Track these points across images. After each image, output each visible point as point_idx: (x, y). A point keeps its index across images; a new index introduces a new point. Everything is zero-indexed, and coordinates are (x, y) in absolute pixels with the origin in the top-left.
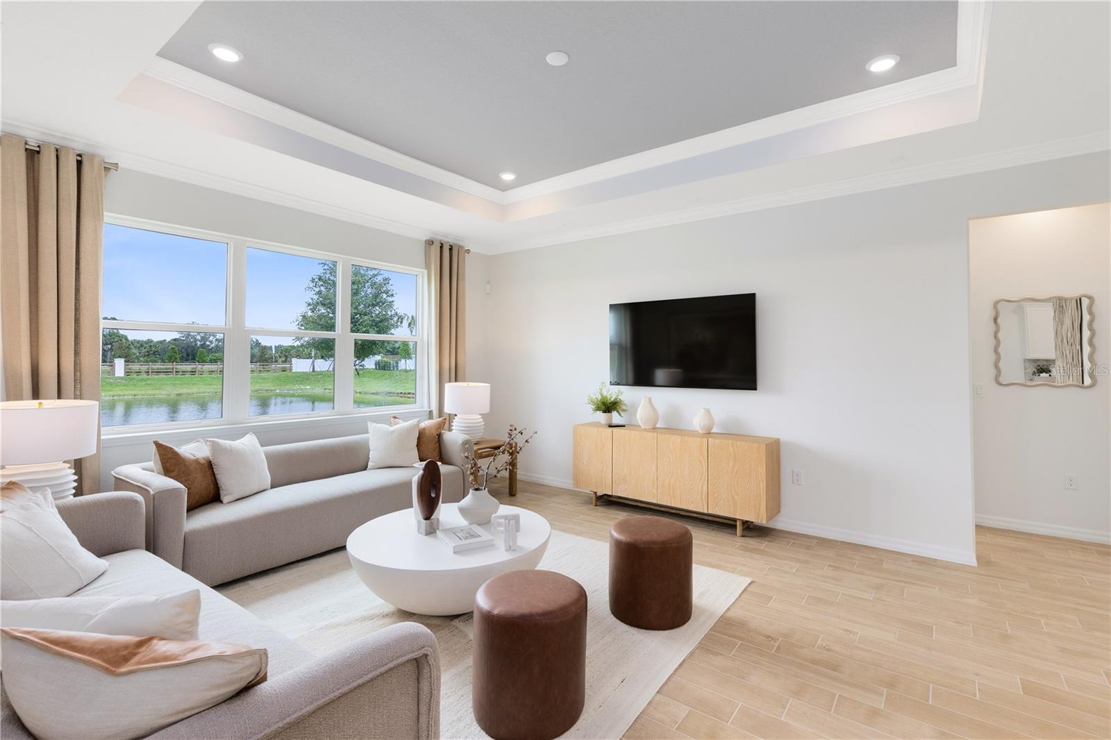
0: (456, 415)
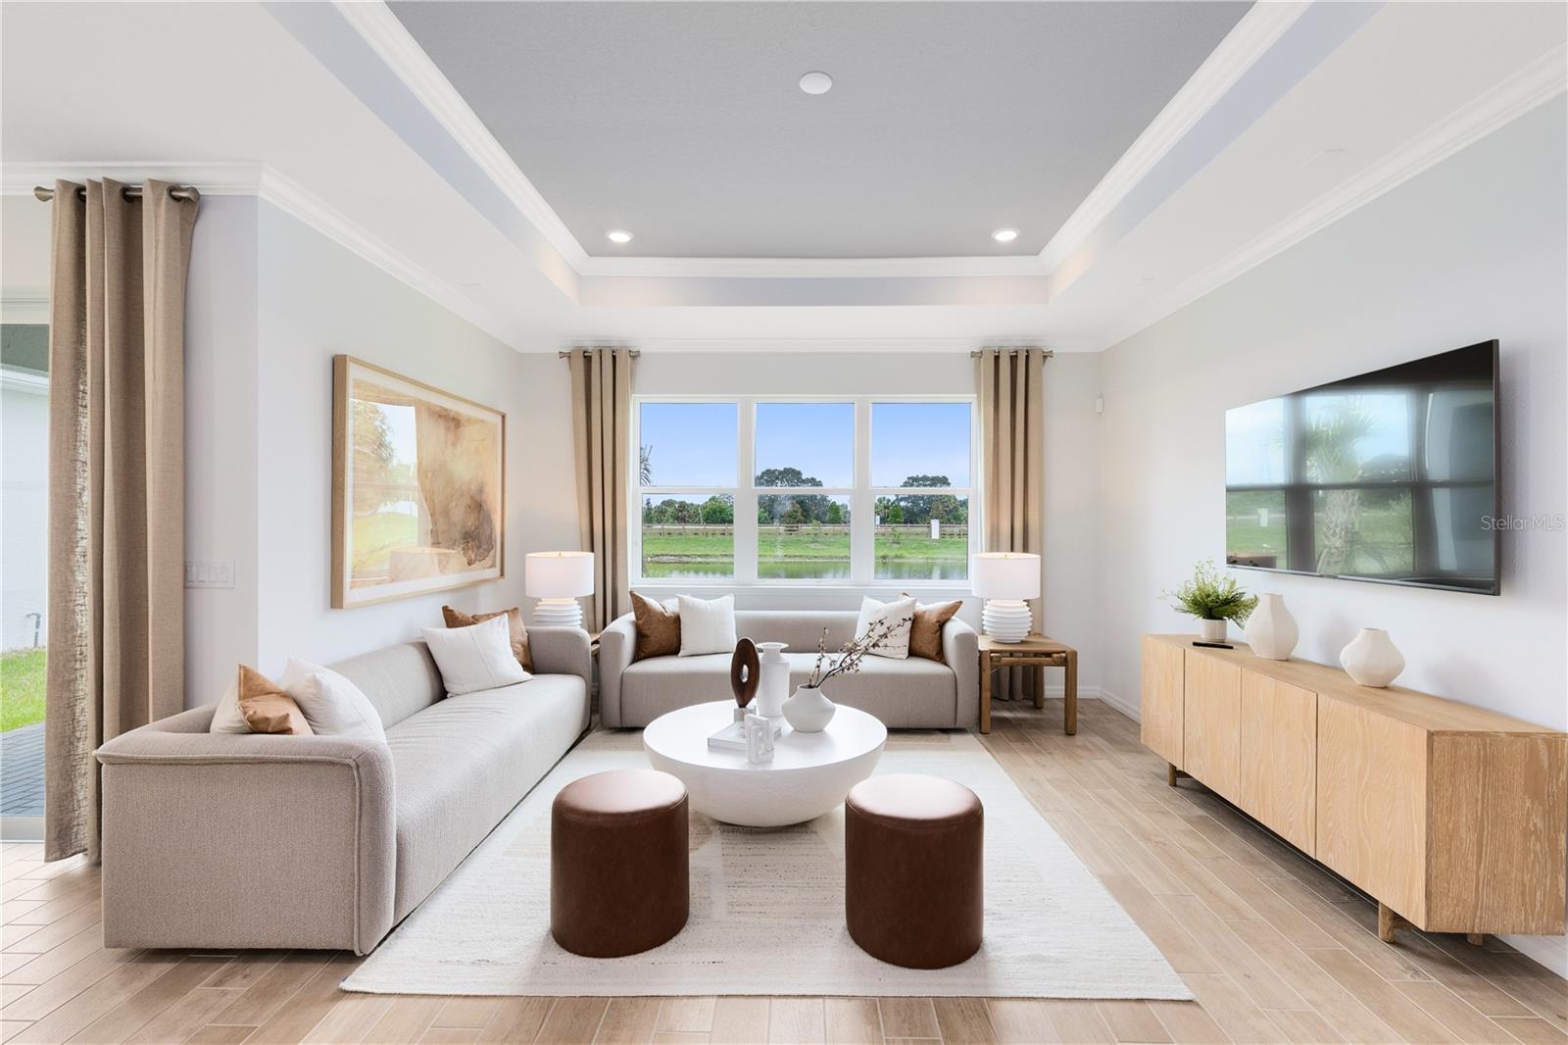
0: (989, 600)
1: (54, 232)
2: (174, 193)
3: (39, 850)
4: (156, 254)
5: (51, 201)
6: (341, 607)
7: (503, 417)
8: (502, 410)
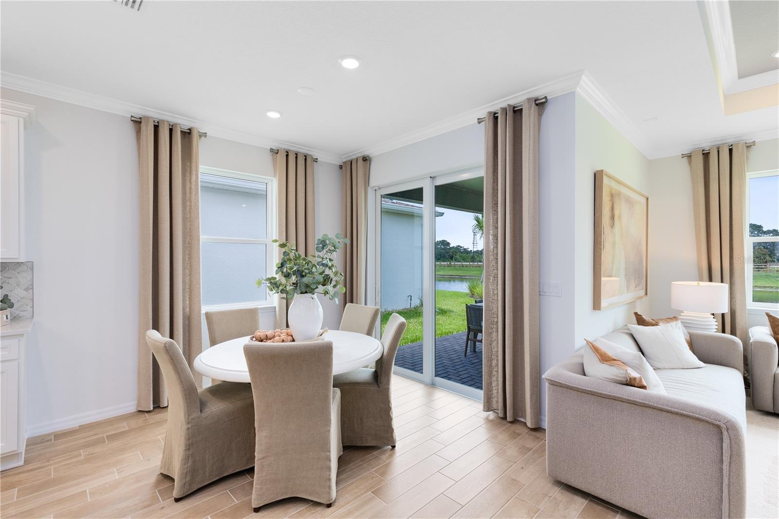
1: (485, 135)
2: (537, 102)
3: (481, 406)
4: (530, 133)
5: (484, 122)
6: (600, 310)
7: (647, 199)
8: (646, 194)
